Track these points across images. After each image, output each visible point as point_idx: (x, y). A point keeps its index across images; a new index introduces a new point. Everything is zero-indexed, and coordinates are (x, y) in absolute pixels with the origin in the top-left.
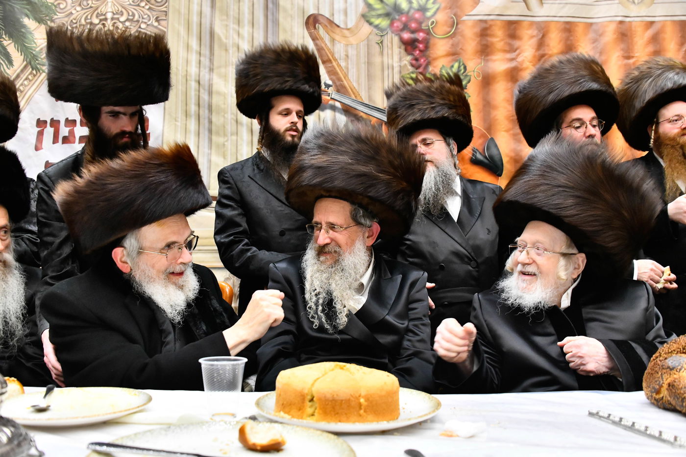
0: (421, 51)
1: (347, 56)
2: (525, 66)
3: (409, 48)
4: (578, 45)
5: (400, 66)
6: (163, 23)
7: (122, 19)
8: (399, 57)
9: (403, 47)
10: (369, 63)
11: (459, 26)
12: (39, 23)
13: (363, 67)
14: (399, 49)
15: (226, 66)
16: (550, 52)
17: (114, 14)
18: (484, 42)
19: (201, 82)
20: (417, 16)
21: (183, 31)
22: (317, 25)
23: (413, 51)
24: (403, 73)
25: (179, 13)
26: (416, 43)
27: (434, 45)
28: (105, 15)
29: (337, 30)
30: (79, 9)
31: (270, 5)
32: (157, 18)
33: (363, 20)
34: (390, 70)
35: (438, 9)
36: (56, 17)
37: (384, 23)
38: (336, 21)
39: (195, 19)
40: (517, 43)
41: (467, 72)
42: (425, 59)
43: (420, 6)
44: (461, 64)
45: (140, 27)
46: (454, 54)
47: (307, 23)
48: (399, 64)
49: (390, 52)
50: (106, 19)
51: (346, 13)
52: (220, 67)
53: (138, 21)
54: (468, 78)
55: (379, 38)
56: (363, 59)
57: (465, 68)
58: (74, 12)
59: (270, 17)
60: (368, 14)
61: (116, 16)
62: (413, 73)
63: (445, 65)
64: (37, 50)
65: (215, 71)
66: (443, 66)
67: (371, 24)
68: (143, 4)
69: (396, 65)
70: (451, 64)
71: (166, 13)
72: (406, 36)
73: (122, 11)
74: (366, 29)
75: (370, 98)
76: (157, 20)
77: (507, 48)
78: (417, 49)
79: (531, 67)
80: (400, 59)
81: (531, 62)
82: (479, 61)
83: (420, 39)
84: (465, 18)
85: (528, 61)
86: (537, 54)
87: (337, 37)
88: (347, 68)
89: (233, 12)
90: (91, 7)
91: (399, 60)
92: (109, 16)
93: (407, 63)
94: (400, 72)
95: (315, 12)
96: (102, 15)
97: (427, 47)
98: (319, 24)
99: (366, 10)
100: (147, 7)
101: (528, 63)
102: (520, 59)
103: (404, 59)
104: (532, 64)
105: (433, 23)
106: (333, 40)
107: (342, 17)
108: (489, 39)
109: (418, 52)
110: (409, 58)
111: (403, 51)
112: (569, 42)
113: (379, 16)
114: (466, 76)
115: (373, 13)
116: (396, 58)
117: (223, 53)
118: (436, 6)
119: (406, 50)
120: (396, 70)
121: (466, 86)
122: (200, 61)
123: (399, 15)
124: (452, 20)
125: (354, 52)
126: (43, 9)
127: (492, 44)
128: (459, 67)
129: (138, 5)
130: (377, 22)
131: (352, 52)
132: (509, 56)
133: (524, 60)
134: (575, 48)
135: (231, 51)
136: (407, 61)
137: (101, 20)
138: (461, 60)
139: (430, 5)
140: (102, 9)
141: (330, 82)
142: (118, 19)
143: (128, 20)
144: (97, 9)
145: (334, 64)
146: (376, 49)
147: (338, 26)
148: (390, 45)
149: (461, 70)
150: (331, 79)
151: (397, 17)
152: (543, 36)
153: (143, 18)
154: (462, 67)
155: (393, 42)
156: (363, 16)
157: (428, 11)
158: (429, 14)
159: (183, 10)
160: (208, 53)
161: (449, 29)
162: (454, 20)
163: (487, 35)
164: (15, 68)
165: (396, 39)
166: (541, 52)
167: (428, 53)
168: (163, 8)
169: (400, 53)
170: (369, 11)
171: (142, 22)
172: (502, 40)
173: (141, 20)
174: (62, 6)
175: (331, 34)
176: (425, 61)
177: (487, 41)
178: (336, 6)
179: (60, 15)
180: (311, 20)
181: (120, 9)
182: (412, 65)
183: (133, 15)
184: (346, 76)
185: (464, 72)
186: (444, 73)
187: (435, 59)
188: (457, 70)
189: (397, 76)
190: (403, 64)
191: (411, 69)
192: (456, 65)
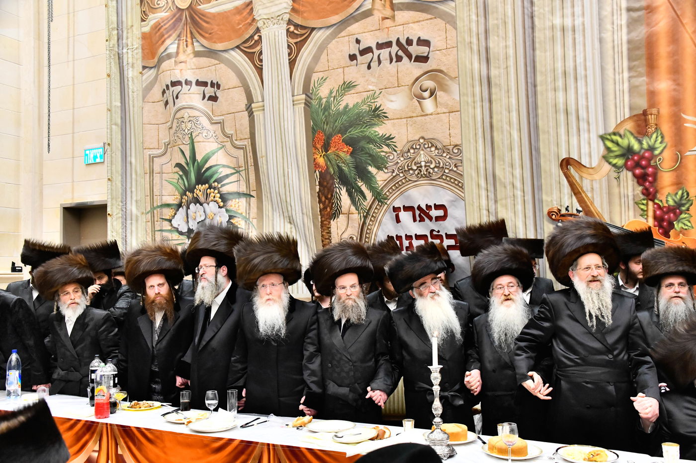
0: (650, 182)
1: (592, 189)
3: (641, 181)
5: (634, 195)
6: (459, 168)
7: (432, 166)
8: (632, 188)
9: (635, 180)
10: (610, 194)
11: (683, 161)
12: (378, 169)
13: (605, 196)
14: (632, 182)
15: (506, 199)
17: (426, 163)
19: (490, 211)
20: (647, 154)
21: (474, 174)
22: (569, 166)
23: (644, 183)
24: (636, 200)
25: (470, 161)
26: (647, 177)
27: (661, 177)
28: (420, 163)
29: (584, 169)
30: (402, 159)
31: (534, 153)
32: (455, 165)
33: (603, 161)
34: (626, 198)
35: (665, 148)
36: (388, 165)
37: (620, 162)
38: (583, 163)
39: (481, 165)
41: (689, 197)
42: (654, 188)
43: (649, 146)
44: (684, 191)
45: (445, 172)
46: (679, 184)
47: (561, 165)
48: (633, 193)
49: (625, 184)
50: (421, 167)
51: (590, 156)
52: (501, 200)
53: (443, 167)
54: (690, 202)
55: (616, 174)
56: (605, 191)
57: (688, 194)
58: (399, 161)
59: (534, 161)
60: (607, 156)
61: (427, 164)
62: (644, 200)
64: (380, 189)
65: (499, 202)
66: (669, 193)
67: (610, 163)
68: (445, 155)
69: (630, 194)
70: (676, 192)
71: (461, 161)
72: (637, 171)
73: (431, 161)
74: (607, 167)
75: (611, 219)
76: (456, 166)
78: (647, 181)
80: (634, 190)
83: (650, 173)
84: (688, 153)
87: (584, 175)
88: (593, 197)
89: (507, 159)
90: (410, 158)
91: (632, 190)
92: (423, 164)
93: (639, 192)
94: (634, 199)
95: (568, 156)
96: (418, 163)
97: (655, 179)
98: (570, 165)
99: (606, 152)
100: (448, 157)
103: (637, 189)
105: (660, 159)
106: (581, 177)
107: (588, 159)
109: (647, 184)
110: (641, 188)
111: (636, 184)
113: (617, 157)
114: (689, 200)
115: (612, 154)
116: (630, 189)
117: (503, 189)
118: (664, 145)
119: (638, 182)
120: (631, 198)
121: (689, 208)
122: (488, 195)
123: (632, 156)
124: (677, 156)
125: (598, 186)
126: (379, 160)
128: (683, 194)
129: (442, 156)
130: (614, 161)
131: (596, 186)
135: (508, 188)
136: (639, 190)
137: (418, 167)
138: (685, 188)
139: (657, 145)
140: (418, 159)
141: (580, 209)
142: (429, 166)
143: (436, 167)
144: (414, 159)
145: (583, 195)
146: (615, 182)
147: (585, 167)
148: (625, 179)
149: (684, 196)
150: (581, 206)
151: (630, 157)
153: (446, 165)
154: (685, 194)
155: (627, 177)
156: (604, 157)
157: (657, 150)
158: (657, 152)
159: (473, 159)
160: (492, 189)
161: (673, 164)
162: (678, 156)
164: (368, 201)
165: (630, 174)
167: (656, 184)
168: (459, 158)
169: (633, 185)
170: (608, 153)
171: (446, 168)
173: (445, 166)
174: (391, 158)
175: (580, 173)
176: (654, 190)
178: (582, 151)
179: (391, 164)
180: (564, 163)
181: (430, 159)
182: (643, 194)
183: (439, 163)
184: (592, 203)
185: (687, 197)
186: (670, 199)
187: (662, 188)
188: (680, 196)
189: (631, 203)
190: (636, 193)
191: (642, 197)
192: (680, 192)
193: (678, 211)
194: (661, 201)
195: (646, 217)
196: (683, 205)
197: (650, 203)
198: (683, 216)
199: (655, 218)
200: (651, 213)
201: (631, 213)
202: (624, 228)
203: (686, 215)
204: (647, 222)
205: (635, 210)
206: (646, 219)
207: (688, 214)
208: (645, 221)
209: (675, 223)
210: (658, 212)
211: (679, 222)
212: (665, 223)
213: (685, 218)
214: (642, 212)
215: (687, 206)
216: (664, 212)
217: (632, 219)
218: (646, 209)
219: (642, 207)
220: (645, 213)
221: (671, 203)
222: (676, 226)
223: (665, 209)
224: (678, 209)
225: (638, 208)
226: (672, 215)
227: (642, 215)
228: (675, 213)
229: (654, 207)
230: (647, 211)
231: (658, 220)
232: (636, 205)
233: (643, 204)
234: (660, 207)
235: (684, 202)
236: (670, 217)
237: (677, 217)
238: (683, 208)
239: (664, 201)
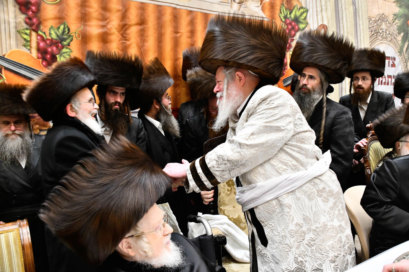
0: (33, 12)
2: (112, 32)
3: (23, 8)
4: (149, 20)
5: (16, 23)
8: (14, 14)
9: (18, 7)
14: (14, 8)
16: (130, 23)
18: (84, 11)
23: (27, 12)
24: (19, 29)
26: (29, 5)
27: (45, 8)
34: (7, 25)
40: (108, 15)
41: (70, 33)
42: (37, 19)
44: (66, 26)
46: (61, 19)
48: (14, 20)
49: (6, 9)
54: (71, 38)
57: (69, 30)
62: (27, 29)
63: (53, 26)
66: (52, 26)
69: (12, 21)
70: (58, 26)
77: (100, 17)
78: (30, 10)
79: (117, 33)
80: (16, 17)
81: (116, 29)
82: (80, 25)
83: (33, 2)
85: (114, 29)
86: (121, 23)
91: (14, 18)
93: (21, 20)
94: (16, 27)
97: (38, 10)
101: (114, 30)
102: (109, 27)
103: (19, 16)
104: (117, 30)
108: (88, 9)
109: (31, 13)
110: (23, 16)
112: (143, 17)
114: (70, 36)
116: (12, 15)
119: (20, 9)
120: (12, 25)
121: (70, 44)
127: (90, 13)
128: (64, 29)
132: (101, 23)
133: (111, 27)
134: (146, 21)
136: (22, 19)
138: (66, 24)
149: (66, 31)
152: (126, 11)
154: (66, 29)
163: (86, 6)
166: (124, 23)
167: (39, 15)
169: (15, 11)
172: (97, 11)
176: (37, 20)
177: (86, 10)
182: (26, 23)
185: (68, 33)
186: (52, 32)
187: (45, 20)
188: (62, 31)
189: (13, 31)
190: (18, 21)
191: (25, 26)
192: (62, 27)
193: (60, 45)
194: (45, 33)
195: (29, 48)
196: (65, 40)
197: (34, 34)
198: (64, 50)
199: (39, 50)
200: (34, 44)
201: (13, 42)
202: (5, 57)
203: (67, 50)
204: (31, 53)
205: (17, 39)
206: (30, 50)
207: (69, 49)
208: (28, 52)
209: (57, 56)
210: (42, 44)
211: (61, 55)
212: (48, 56)
213: (66, 53)
214: (25, 42)
215: (68, 41)
216: (47, 44)
217: (14, 48)
218: (29, 39)
219: (26, 37)
220: (29, 43)
221: (54, 36)
222: (58, 59)
223: (48, 42)
224: (60, 43)
225: (21, 38)
226: (55, 48)
227: (25, 46)
228: (57, 47)
229: (37, 39)
230: (30, 41)
231: (42, 52)
232: (18, 33)
233: (26, 34)
234: (43, 39)
235: (65, 37)
236: (53, 50)
237: (59, 50)
238: (65, 43)
239: (47, 33)
